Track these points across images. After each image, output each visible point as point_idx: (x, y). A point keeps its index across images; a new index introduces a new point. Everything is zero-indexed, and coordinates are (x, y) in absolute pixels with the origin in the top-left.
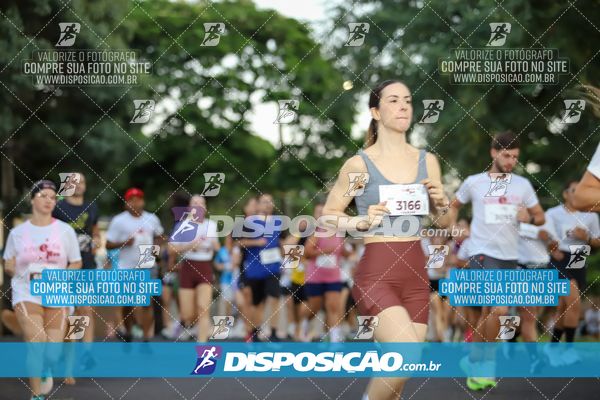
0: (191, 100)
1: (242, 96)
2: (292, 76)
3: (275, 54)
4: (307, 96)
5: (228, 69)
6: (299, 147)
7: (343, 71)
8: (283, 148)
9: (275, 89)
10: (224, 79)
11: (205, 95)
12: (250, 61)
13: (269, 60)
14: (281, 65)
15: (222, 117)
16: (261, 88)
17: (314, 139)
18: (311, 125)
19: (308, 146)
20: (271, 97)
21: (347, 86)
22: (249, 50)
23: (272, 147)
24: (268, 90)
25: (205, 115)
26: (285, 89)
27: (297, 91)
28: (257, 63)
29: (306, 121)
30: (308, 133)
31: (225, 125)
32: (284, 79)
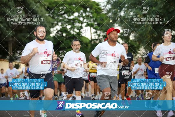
0: (65, 26)
1: (80, 25)
2: (94, 19)
3: (89, 12)
4: (99, 25)
5: (75, 17)
6: (97, 40)
7: (110, 17)
8: (92, 40)
9: (89, 23)
10: (74, 20)
11: (68, 25)
12: (82, 14)
13: (87, 14)
14: (91, 15)
15: (74, 31)
16: (85, 22)
17: (101, 37)
18: (100, 33)
19: (99, 39)
20: (88, 25)
21: (111, 21)
22: (82, 11)
23: (89, 40)
24: (87, 23)
25: (69, 30)
26: (93, 22)
27: (96, 23)
28: (84, 15)
29: (99, 32)
30: (99, 35)
31: (75, 33)
32: (92, 20)
